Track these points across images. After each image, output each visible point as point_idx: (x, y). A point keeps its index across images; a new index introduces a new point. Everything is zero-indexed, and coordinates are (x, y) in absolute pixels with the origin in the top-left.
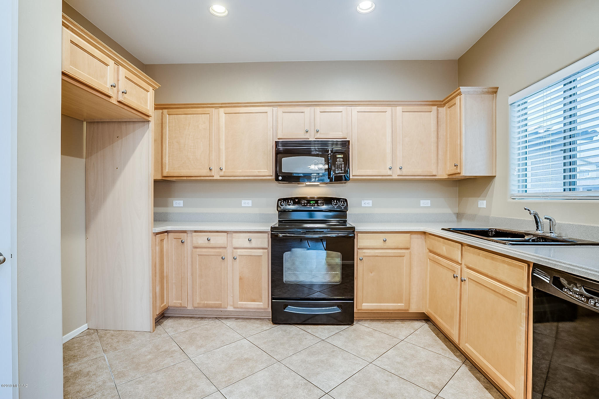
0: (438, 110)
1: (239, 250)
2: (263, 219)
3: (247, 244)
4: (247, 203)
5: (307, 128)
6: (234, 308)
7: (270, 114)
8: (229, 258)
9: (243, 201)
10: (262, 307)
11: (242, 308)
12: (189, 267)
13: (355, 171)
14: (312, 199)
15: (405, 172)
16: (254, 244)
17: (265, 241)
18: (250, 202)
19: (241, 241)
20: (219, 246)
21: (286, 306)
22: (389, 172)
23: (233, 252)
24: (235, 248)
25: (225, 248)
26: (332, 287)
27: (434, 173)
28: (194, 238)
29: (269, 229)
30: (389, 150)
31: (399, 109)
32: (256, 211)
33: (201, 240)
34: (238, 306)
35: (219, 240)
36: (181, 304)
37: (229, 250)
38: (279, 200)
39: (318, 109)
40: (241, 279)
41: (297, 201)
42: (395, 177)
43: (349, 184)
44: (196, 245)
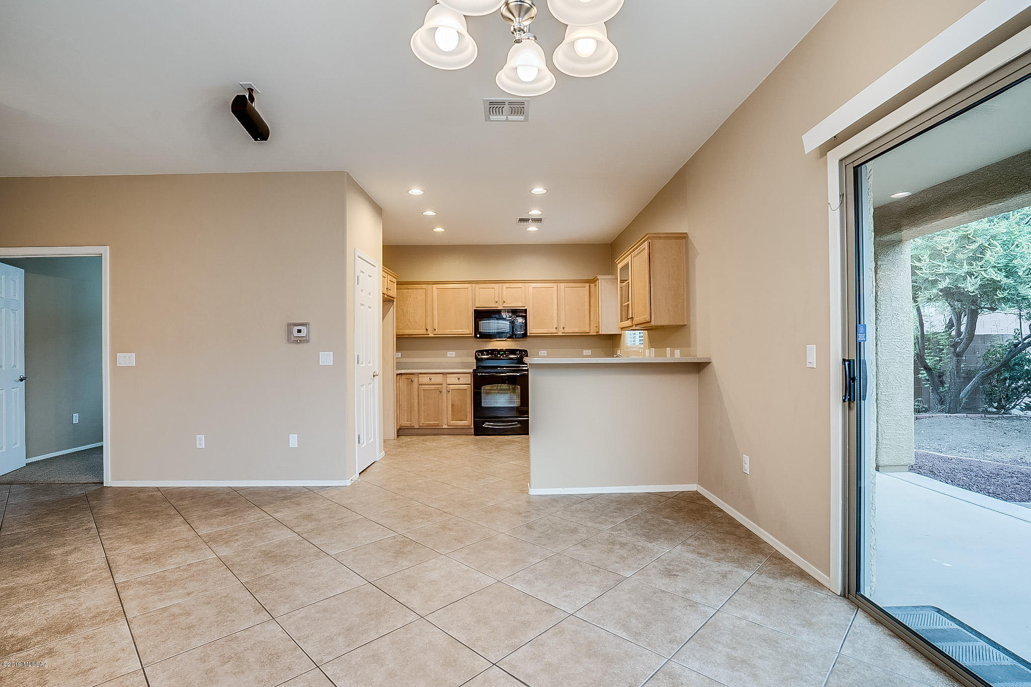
0: (590, 286)
1: (451, 386)
2: (465, 365)
3: (457, 382)
4: (451, 354)
5: (496, 300)
6: (448, 426)
7: (470, 289)
8: (444, 392)
9: (448, 353)
10: (467, 424)
11: (453, 426)
12: (416, 398)
13: (531, 330)
14: (502, 350)
15: (567, 330)
16: (461, 381)
17: (468, 379)
18: (454, 353)
19: (452, 379)
20: (436, 383)
21: (484, 423)
22: (555, 331)
23: (447, 388)
24: (448, 385)
25: (441, 384)
26: (517, 409)
27: (588, 331)
28: (420, 378)
29: (472, 370)
30: (555, 315)
31: (562, 285)
32: (458, 360)
33: (424, 379)
34: (451, 424)
35: (438, 379)
36: (410, 424)
37: (444, 386)
38: (477, 351)
39: (505, 286)
40: (452, 405)
41: (489, 352)
42: (560, 334)
43: (529, 340)
44: (421, 383)
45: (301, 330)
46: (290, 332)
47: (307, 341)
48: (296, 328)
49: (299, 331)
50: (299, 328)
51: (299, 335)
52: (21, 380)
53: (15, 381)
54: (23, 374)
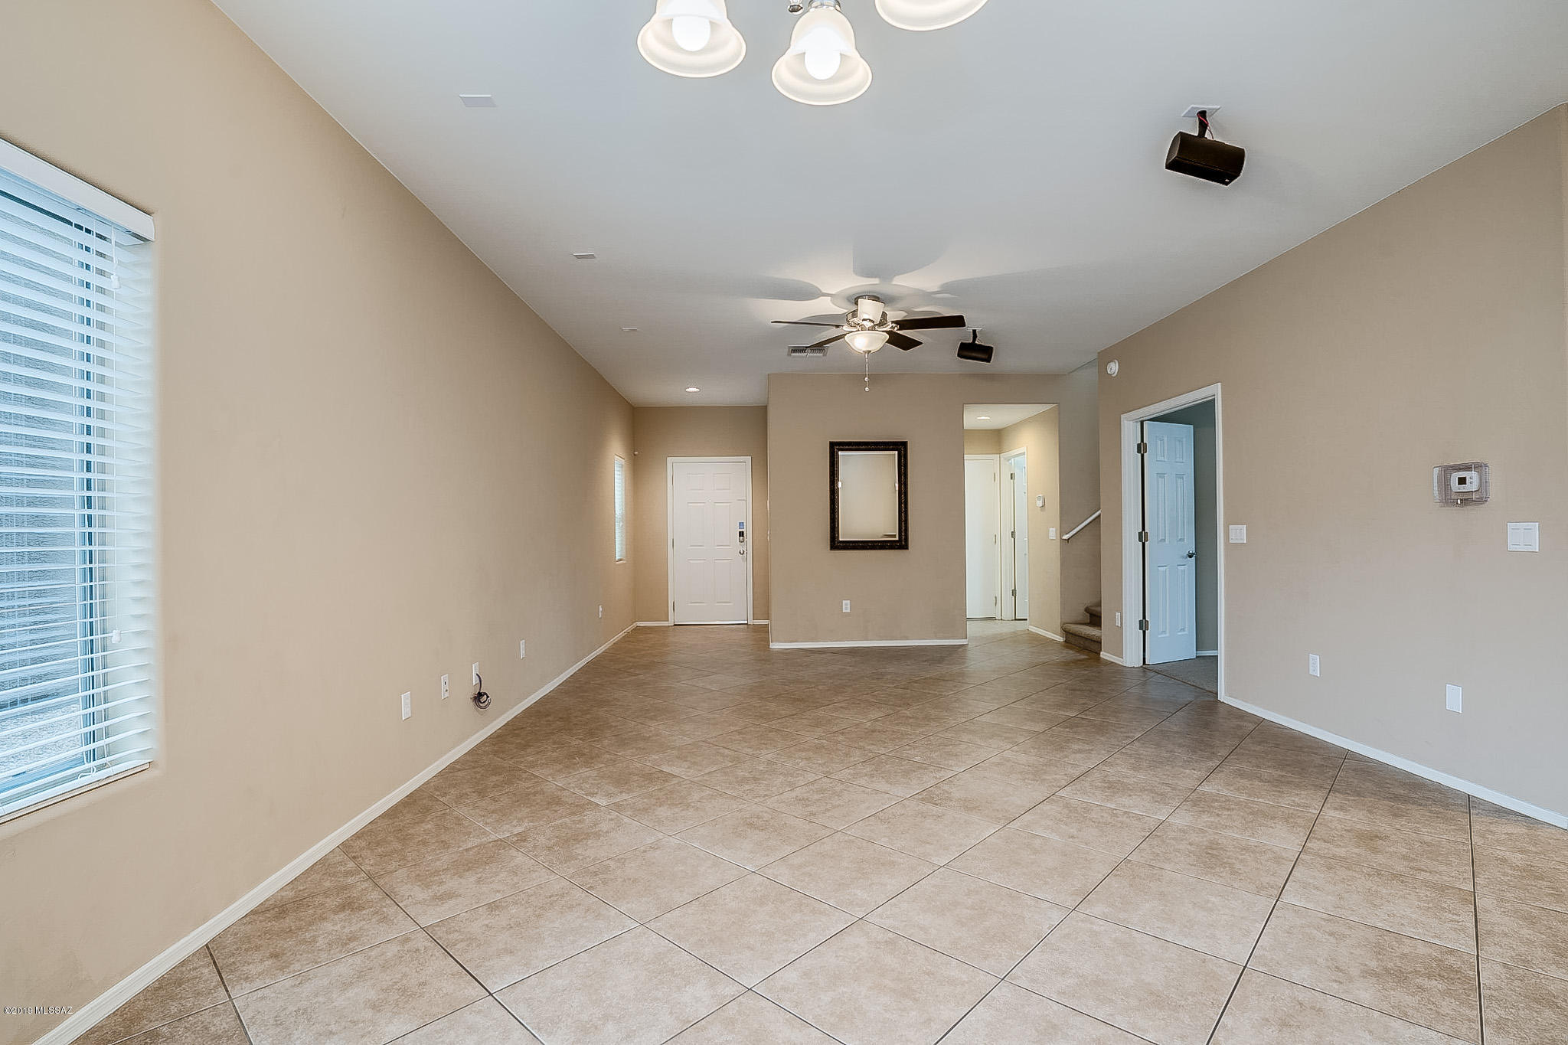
45: (1465, 478)
46: (1445, 485)
47: (1482, 501)
48: (1455, 477)
49: (1462, 481)
50: (1462, 474)
51: (1463, 488)
52: (1191, 557)
53: (1183, 557)
54: (1193, 550)
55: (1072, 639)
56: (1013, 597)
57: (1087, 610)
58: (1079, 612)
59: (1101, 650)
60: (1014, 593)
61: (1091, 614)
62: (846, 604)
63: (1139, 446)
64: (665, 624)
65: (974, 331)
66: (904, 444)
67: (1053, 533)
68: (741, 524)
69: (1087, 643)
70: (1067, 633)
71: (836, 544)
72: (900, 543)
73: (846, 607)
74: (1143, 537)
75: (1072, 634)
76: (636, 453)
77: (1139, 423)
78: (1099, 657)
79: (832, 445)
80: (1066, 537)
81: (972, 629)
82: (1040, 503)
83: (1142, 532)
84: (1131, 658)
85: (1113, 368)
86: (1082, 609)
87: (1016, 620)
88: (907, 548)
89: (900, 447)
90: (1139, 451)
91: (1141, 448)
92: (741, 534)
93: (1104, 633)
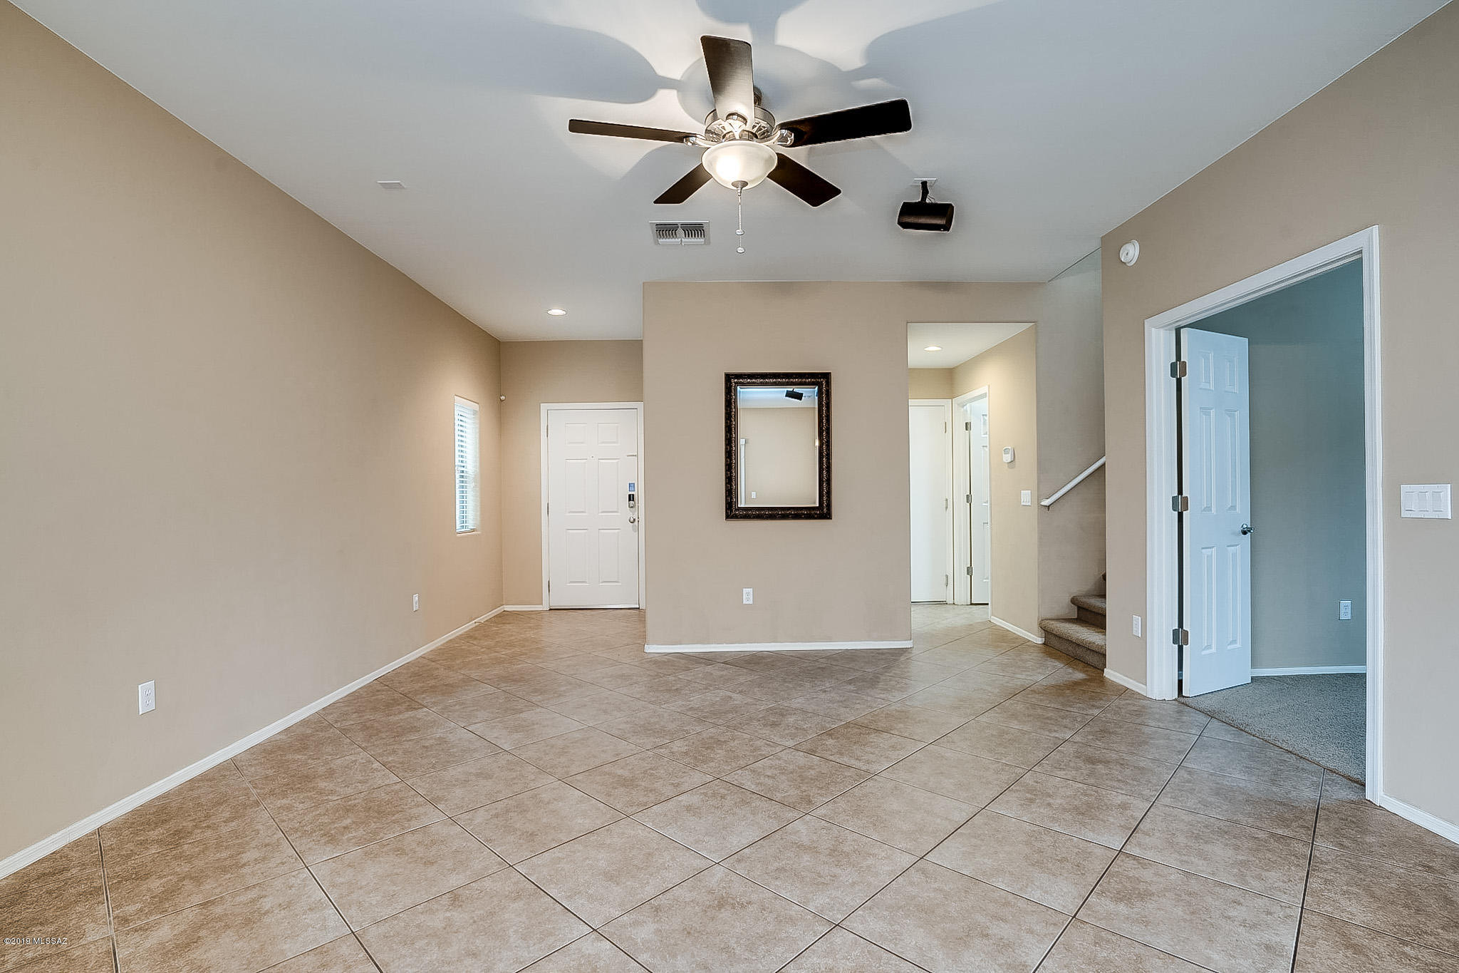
52: (1244, 532)
53: (1234, 534)
54: (1247, 522)
55: (1054, 642)
56: (969, 576)
57: (1074, 601)
58: (1062, 605)
59: (1105, 666)
60: (969, 571)
61: (1079, 608)
62: (747, 593)
63: (1173, 366)
64: (539, 608)
65: (924, 184)
66: (827, 376)
67: (1026, 497)
68: (631, 486)
69: (1079, 651)
70: (1047, 633)
71: (733, 511)
72: (822, 511)
73: (748, 596)
74: (1180, 504)
75: (1056, 636)
76: (503, 398)
77: (1174, 332)
78: (1102, 677)
79: (728, 377)
80: (1046, 502)
81: (919, 618)
82: (1008, 458)
83: (1177, 497)
84: (1159, 686)
85: (1131, 253)
86: (1067, 600)
87: (971, 604)
88: (830, 518)
89: (821, 381)
90: (1173, 374)
91: (1178, 370)
92: (631, 498)
93: (1113, 640)
